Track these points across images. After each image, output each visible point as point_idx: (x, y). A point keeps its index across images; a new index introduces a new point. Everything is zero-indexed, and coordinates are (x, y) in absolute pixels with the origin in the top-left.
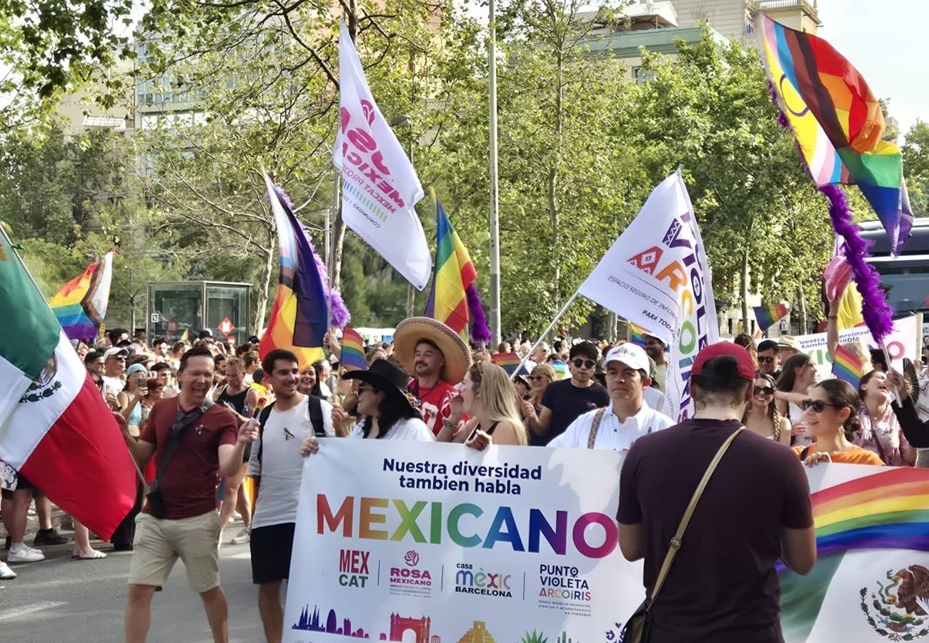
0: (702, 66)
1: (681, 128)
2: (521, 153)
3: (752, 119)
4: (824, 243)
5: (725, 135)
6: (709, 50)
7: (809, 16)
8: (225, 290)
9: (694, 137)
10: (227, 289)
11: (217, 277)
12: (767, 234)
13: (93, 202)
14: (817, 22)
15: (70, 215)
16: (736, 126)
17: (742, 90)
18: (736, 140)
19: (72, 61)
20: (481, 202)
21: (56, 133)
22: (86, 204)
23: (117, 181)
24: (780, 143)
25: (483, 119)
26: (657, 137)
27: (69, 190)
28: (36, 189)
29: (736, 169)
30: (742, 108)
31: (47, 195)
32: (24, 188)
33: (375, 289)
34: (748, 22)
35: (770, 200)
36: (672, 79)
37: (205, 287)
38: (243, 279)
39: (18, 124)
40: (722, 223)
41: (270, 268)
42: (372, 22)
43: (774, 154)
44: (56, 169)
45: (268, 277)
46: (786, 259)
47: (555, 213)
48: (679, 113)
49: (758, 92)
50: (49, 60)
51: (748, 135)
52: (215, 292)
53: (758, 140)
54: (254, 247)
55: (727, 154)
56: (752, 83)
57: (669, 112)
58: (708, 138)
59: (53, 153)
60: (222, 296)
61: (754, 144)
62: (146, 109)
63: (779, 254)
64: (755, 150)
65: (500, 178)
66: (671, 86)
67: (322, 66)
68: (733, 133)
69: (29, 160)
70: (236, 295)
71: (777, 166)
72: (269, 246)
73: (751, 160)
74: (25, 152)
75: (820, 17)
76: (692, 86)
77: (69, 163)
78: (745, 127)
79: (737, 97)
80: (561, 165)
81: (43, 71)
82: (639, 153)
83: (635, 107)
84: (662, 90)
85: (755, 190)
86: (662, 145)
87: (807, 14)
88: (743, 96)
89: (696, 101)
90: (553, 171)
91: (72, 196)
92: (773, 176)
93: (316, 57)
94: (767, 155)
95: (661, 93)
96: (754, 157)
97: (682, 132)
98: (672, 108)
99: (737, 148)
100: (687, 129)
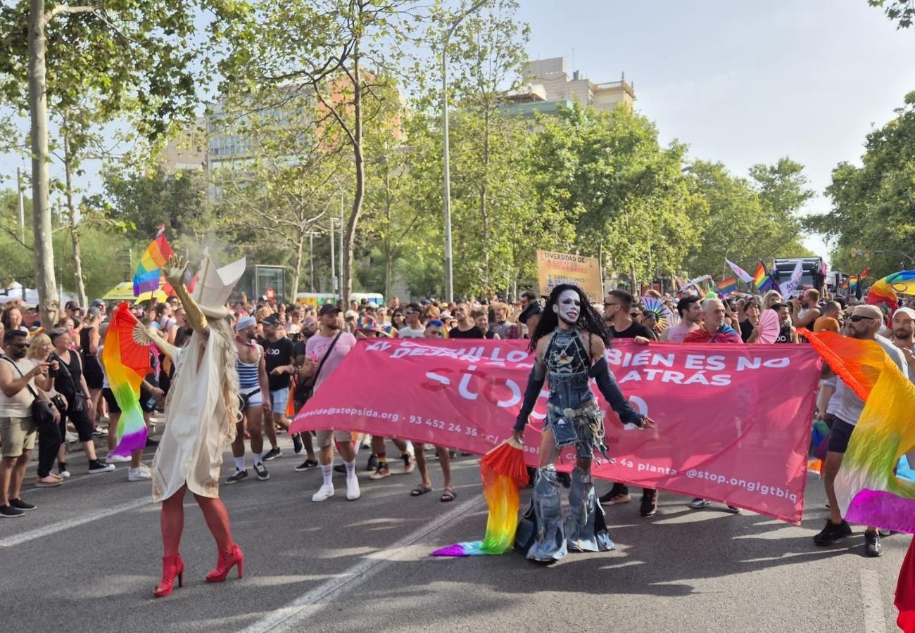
0: (573, 122)
1: (560, 162)
3: (606, 156)
5: (588, 167)
7: (629, 93)
8: (268, 270)
9: (569, 169)
10: (270, 270)
11: (263, 262)
13: (183, 216)
14: (633, 97)
15: (170, 224)
16: (596, 161)
17: (599, 138)
18: (595, 170)
19: (171, 116)
21: (160, 172)
22: (179, 218)
23: (198, 203)
24: (623, 172)
26: (545, 169)
27: (168, 209)
28: (148, 209)
29: (596, 189)
30: (599, 149)
31: (154, 212)
32: (140, 209)
33: (361, 269)
34: (590, 98)
35: (617, 209)
36: (554, 131)
37: (257, 269)
38: (279, 264)
39: (136, 162)
40: (587, 224)
41: (300, 256)
43: (620, 179)
44: (160, 197)
45: (299, 261)
47: (485, 217)
48: (559, 153)
49: (609, 138)
50: (155, 116)
51: (603, 167)
52: (263, 271)
53: (609, 170)
54: (290, 242)
55: (590, 179)
56: (605, 133)
57: (553, 153)
58: (577, 170)
59: (157, 185)
60: (267, 275)
61: (607, 173)
62: (214, 158)
64: (608, 176)
65: (451, 195)
66: (554, 136)
68: (594, 166)
69: (142, 190)
70: (276, 273)
71: (622, 186)
72: (299, 242)
73: (604, 183)
74: (140, 186)
75: (635, 94)
76: (567, 135)
77: (168, 192)
78: (601, 162)
79: (595, 142)
80: (489, 186)
81: (151, 123)
82: (531, 178)
84: (548, 138)
85: (607, 202)
87: (627, 92)
88: (599, 141)
89: (569, 145)
90: (484, 189)
91: (171, 213)
92: (619, 193)
94: (615, 180)
95: (547, 141)
96: (607, 181)
97: (560, 166)
98: (554, 150)
99: (596, 176)
100: (564, 163)
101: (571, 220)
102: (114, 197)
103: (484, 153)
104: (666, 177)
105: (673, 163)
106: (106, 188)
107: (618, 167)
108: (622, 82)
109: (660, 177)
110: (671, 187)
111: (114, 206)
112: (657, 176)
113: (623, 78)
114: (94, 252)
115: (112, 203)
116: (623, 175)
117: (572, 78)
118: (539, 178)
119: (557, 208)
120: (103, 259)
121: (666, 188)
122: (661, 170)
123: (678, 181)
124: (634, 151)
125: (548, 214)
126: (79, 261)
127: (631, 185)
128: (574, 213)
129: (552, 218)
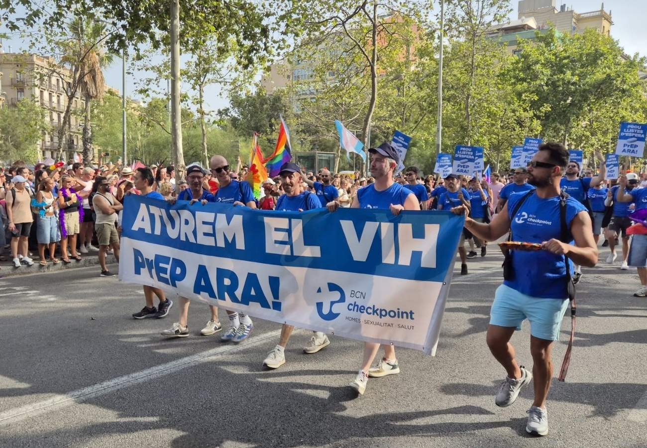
0: (548, 44)
1: (535, 75)
2: (453, 87)
3: (573, 69)
4: (608, 129)
5: (558, 78)
6: (552, 36)
7: (607, 20)
8: (325, 156)
9: (542, 79)
11: (322, 150)
12: (578, 125)
14: (611, 23)
16: (564, 73)
17: (568, 55)
18: (563, 79)
20: (434, 111)
25: (436, 73)
26: (524, 80)
29: (563, 94)
30: (567, 64)
34: (574, 25)
35: (581, 108)
36: (531, 51)
37: (317, 155)
38: (332, 151)
40: (554, 120)
42: (384, 28)
43: (584, 85)
44: (264, 109)
46: (587, 137)
48: (534, 68)
49: (578, 55)
51: (570, 77)
52: (320, 156)
53: (575, 79)
54: (334, 135)
55: (559, 86)
56: (575, 51)
57: (529, 68)
58: (549, 79)
60: (324, 158)
61: (573, 81)
63: (583, 135)
64: (574, 84)
65: (443, 100)
66: (530, 55)
67: (361, 50)
68: (562, 76)
69: (254, 104)
71: (585, 91)
73: (571, 89)
74: (252, 102)
75: (612, 20)
76: (541, 54)
78: (569, 73)
79: (565, 58)
80: (472, 92)
82: (513, 88)
83: (511, 67)
84: (526, 57)
85: (572, 104)
86: (525, 84)
87: (605, 19)
88: (568, 57)
89: (543, 61)
90: (469, 95)
92: (582, 96)
93: (359, 46)
94: (580, 86)
95: (525, 59)
96: (572, 87)
97: (535, 77)
98: (530, 65)
99: (564, 84)
100: (538, 76)
101: (538, 118)
102: (236, 109)
103: (470, 69)
104: (624, 82)
105: (631, 72)
106: (232, 104)
107: (582, 76)
108: (602, 11)
109: (618, 83)
110: (628, 90)
111: (236, 115)
112: (615, 82)
113: (602, 7)
114: (218, 142)
115: (234, 113)
116: (587, 82)
117: (559, 10)
118: (519, 87)
119: (528, 108)
120: (222, 146)
121: (624, 91)
122: (619, 77)
123: (635, 86)
124: (598, 64)
125: (521, 113)
126: (206, 146)
127: (592, 90)
128: (540, 111)
129: (523, 116)
